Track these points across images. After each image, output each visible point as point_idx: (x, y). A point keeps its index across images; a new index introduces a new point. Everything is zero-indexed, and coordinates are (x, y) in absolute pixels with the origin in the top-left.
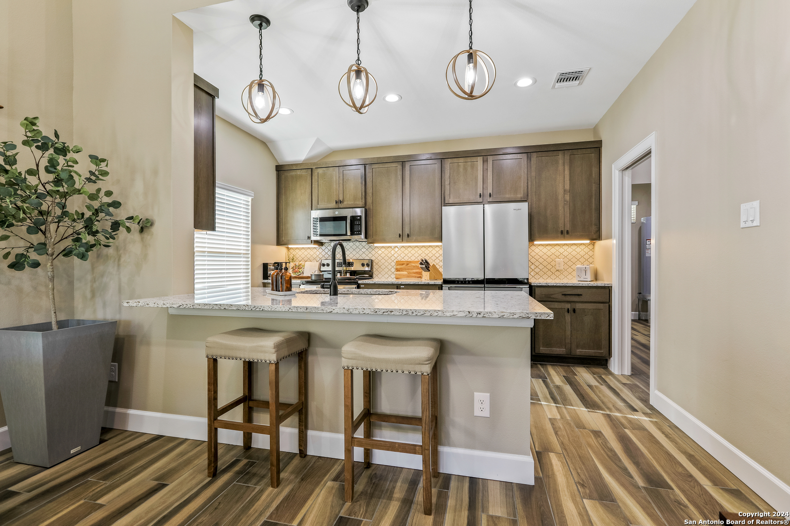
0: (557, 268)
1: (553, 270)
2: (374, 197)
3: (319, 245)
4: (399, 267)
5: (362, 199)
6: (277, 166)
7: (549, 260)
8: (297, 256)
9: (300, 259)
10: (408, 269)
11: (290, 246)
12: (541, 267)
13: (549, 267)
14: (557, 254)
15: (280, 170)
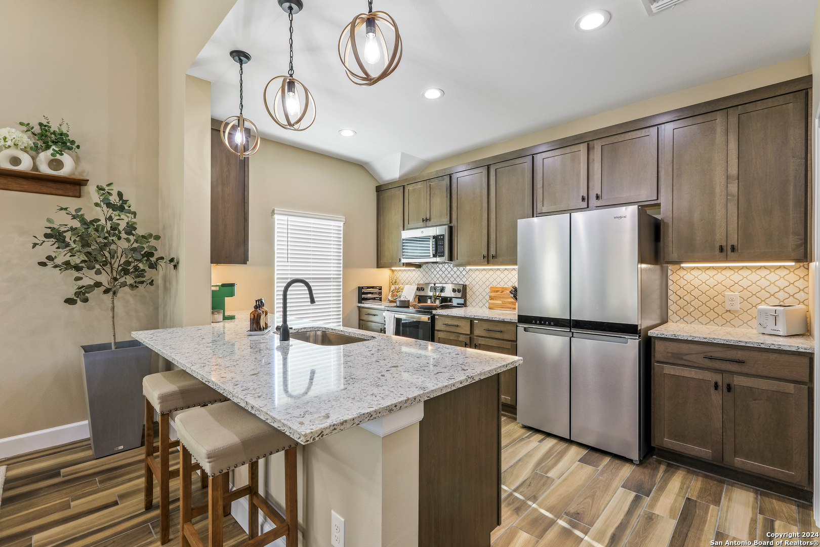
0: (728, 308)
1: (720, 310)
2: (459, 212)
3: (416, 268)
4: (493, 294)
5: (447, 215)
6: (377, 187)
7: (712, 293)
8: (400, 278)
9: (402, 281)
10: (503, 298)
11: (392, 268)
12: (696, 303)
13: (712, 304)
14: (728, 283)
15: (381, 190)
